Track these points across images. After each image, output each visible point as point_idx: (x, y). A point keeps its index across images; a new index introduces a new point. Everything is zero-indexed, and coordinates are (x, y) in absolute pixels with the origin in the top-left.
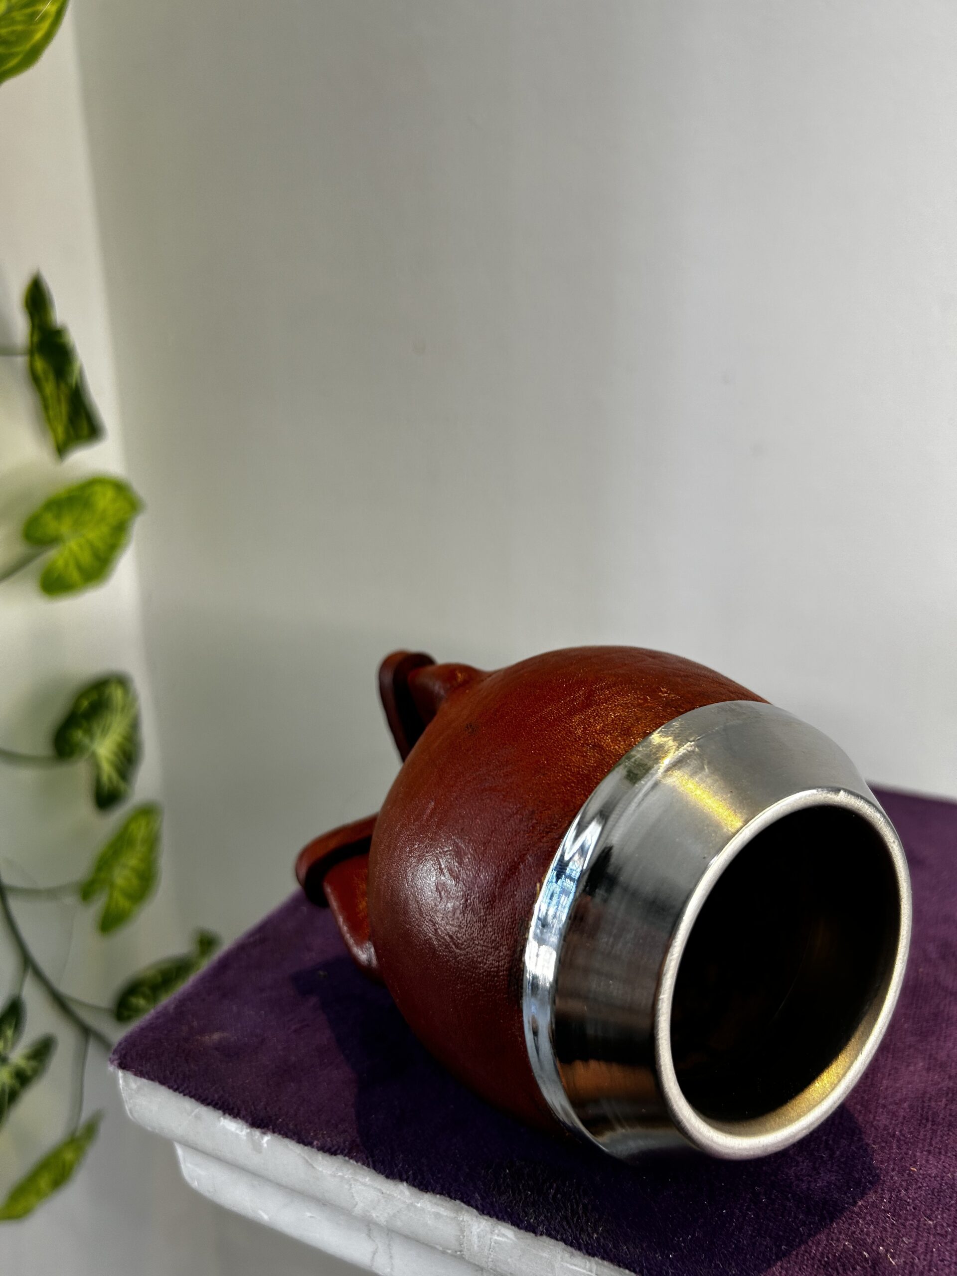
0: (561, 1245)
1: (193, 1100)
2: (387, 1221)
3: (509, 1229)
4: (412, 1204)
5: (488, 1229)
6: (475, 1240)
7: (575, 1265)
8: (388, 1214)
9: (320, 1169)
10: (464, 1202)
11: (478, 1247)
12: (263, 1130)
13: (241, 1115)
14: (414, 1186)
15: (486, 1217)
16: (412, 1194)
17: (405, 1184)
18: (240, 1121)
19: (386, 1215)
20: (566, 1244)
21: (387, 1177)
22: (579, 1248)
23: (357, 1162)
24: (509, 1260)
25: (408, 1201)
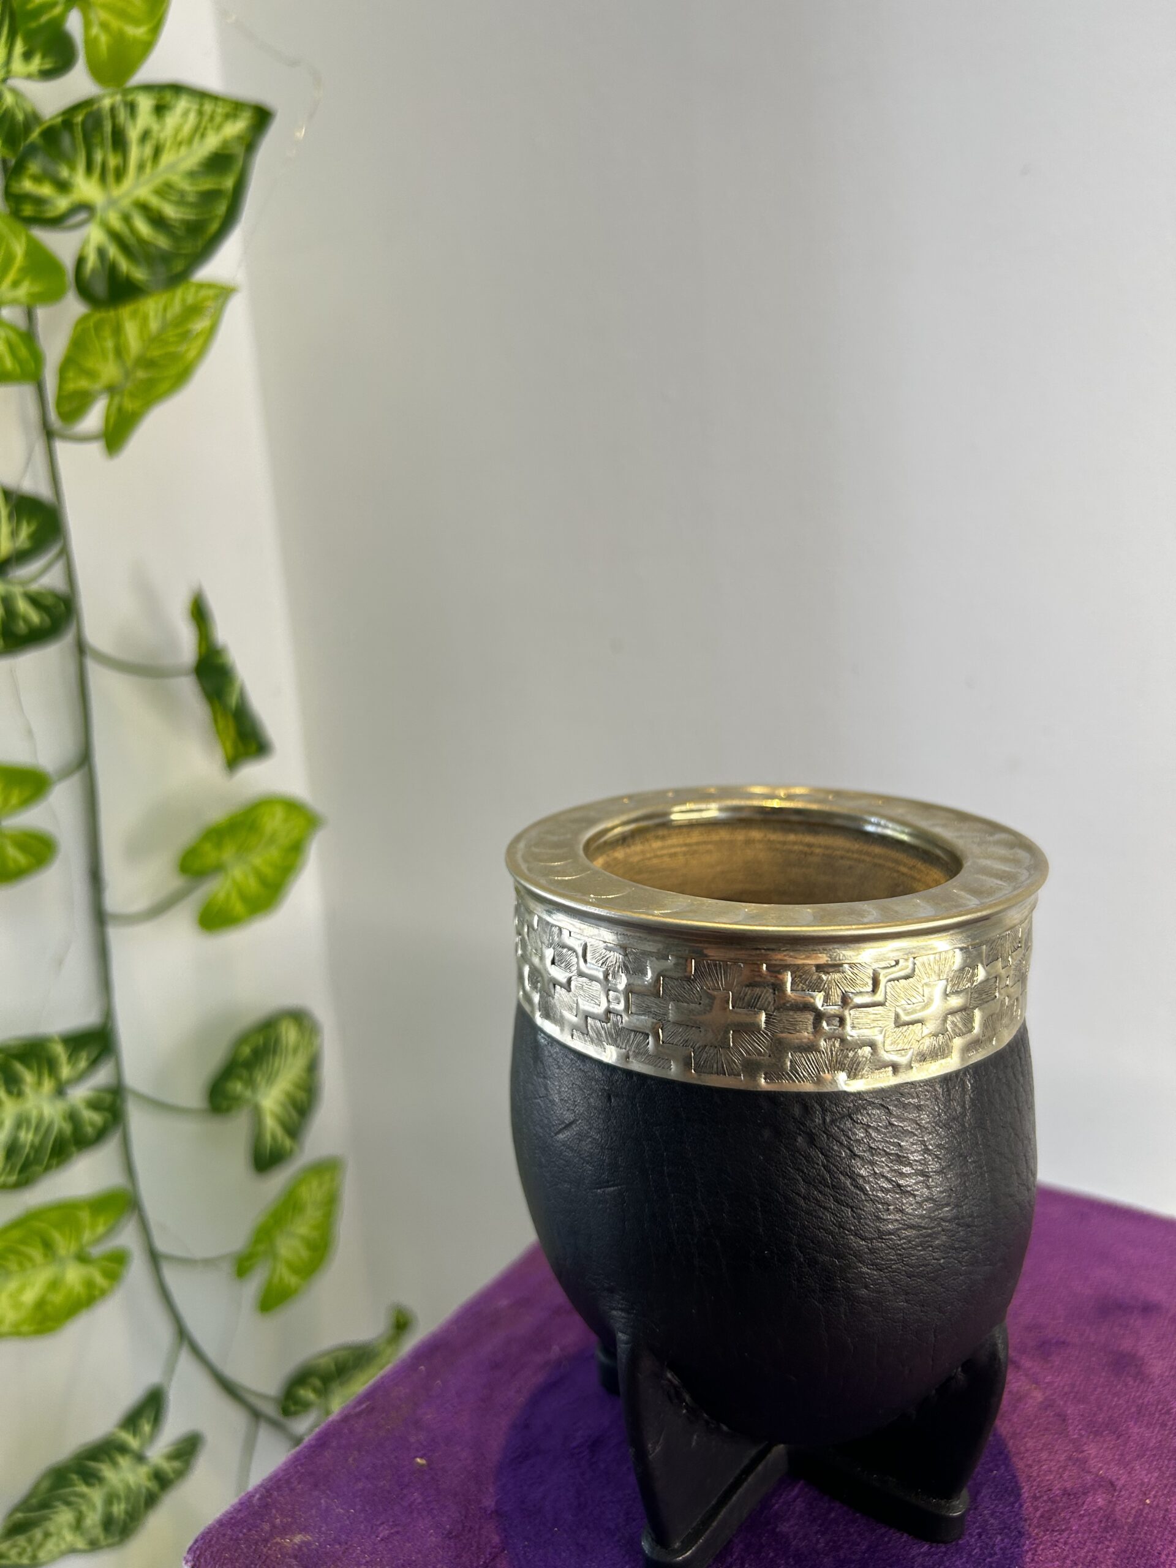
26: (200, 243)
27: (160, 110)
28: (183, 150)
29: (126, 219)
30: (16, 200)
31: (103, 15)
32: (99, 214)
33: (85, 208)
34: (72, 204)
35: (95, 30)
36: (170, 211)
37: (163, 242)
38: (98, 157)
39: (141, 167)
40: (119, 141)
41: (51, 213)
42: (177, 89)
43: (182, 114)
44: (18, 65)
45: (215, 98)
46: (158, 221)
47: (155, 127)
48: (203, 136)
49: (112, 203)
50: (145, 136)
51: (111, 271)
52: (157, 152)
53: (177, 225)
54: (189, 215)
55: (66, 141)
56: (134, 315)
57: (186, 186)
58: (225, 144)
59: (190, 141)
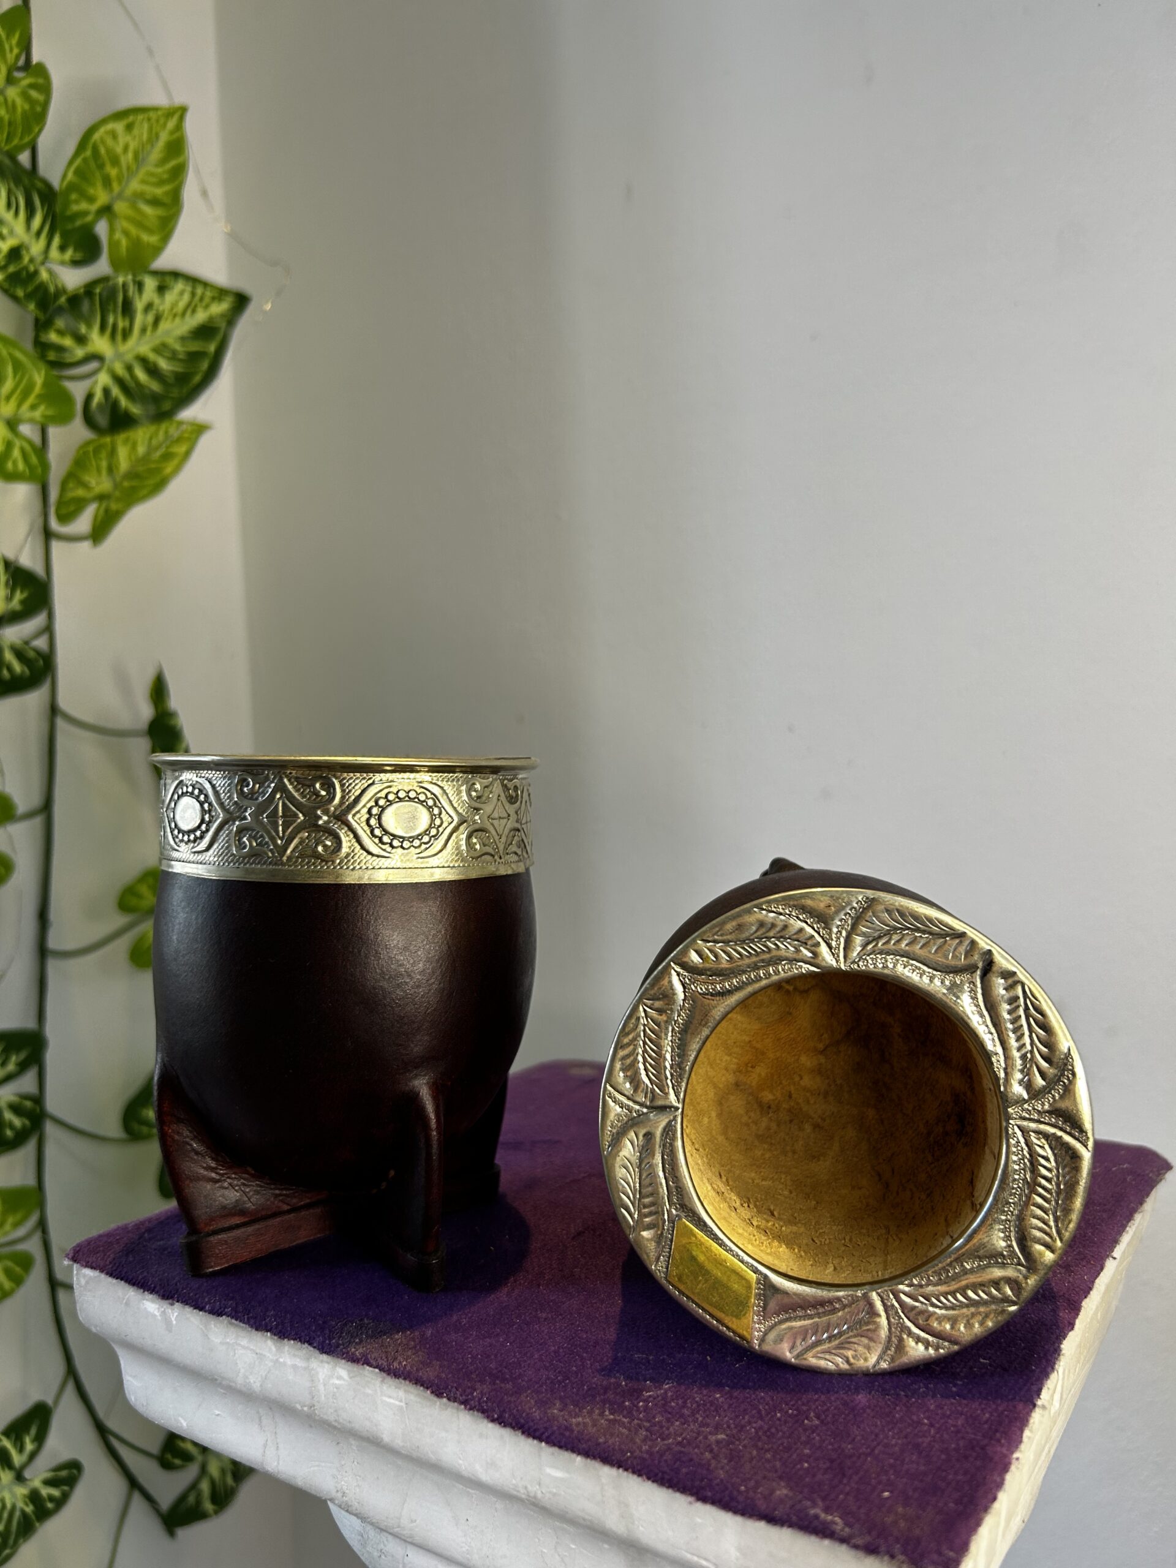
0: (377, 1370)
1: (123, 1282)
2: (261, 1386)
3: (344, 1369)
4: (277, 1360)
5: (329, 1373)
6: (321, 1388)
7: (390, 1397)
8: (262, 1376)
9: (214, 1339)
10: (310, 1344)
11: (325, 1396)
12: (170, 1301)
13: (156, 1290)
14: (275, 1335)
15: (325, 1357)
16: (277, 1350)
17: (269, 1334)
18: (155, 1296)
19: (260, 1379)
20: (380, 1370)
21: (258, 1328)
22: (389, 1374)
23: (236, 1320)
24: (347, 1405)
25: (275, 1358)
26: (185, 391)
27: (161, 289)
28: (178, 320)
29: (129, 368)
30: (42, 347)
31: (125, 224)
32: (107, 362)
33: (97, 357)
34: (87, 354)
35: (118, 235)
36: (163, 364)
37: (155, 386)
38: (111, 320)
39: (144, 330)
40: (128, 309)
41: (69, 359)
42: (176, 275)
43: (178, 295)
44: (54, 253)
45: (206, 284)
46: (152, 370)
47: (157, 301)
48: (194, 311)
49: (118, 356)
50: (149, 307)
51: (112, 406)
52: (157, 320)
53: (168, 374)
54: (179, 369)
55: (85, 306)
56: (127, 441)
57: (178, 347)
58: (211, 319)
59: (184, 314)
